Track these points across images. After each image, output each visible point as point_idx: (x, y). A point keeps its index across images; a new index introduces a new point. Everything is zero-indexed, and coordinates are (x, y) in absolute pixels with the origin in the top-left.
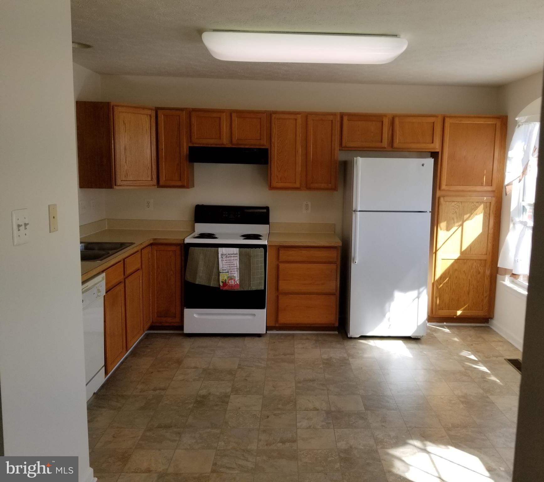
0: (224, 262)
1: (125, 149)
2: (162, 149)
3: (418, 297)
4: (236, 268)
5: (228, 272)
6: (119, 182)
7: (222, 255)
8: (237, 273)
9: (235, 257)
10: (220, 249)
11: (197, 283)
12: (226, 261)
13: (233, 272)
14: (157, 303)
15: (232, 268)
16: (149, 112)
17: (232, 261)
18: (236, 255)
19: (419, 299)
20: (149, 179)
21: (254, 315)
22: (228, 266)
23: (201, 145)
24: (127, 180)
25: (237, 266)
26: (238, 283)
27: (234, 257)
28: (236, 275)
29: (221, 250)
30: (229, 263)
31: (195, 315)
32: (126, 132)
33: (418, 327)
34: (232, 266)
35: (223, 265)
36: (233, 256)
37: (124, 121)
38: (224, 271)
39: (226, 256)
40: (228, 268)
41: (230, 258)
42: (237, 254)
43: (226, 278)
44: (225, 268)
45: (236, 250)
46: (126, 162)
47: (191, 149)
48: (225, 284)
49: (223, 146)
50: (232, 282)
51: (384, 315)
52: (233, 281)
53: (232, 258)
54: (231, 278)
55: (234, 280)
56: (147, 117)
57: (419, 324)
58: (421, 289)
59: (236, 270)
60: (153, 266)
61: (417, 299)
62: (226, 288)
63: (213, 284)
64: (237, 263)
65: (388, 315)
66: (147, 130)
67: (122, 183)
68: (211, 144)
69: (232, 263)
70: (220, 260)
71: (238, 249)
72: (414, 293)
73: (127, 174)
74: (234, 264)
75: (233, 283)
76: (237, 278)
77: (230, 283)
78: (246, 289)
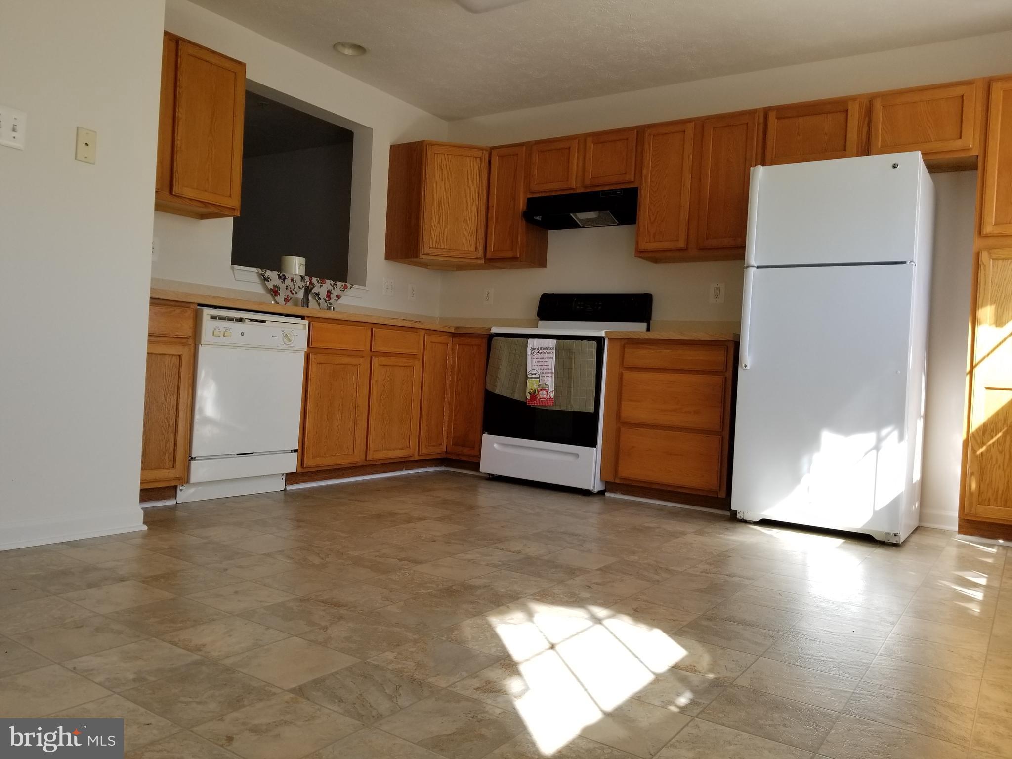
0: (534, 360)
1: (440, 204)
2: (493, 206)
3: (877, 448)
4: (550, 371)
5: (539, 378)
6: (426, 250)
7: (533, 349)
8: (552, 380)
9: (550, 353)
10: (530, 340)
11: (497, 392)
12: (537, 360)
13: (545, 378)
14: (454, 424)
15: (546, 371)
16: (480, 153)
17: (546, 360)
18: (552, 351)
19: (880, 451)
20: (472, 248)
21: (577, 455)
22: (540, 367)
23: (543, 195)
24: (439, 247)
25: (551, 369)
26: (552, 397)
27: (548, 353)
28: (550, 383)
29: (532, 343)
30: (541, 364)
31: (495, 445)
32: (442, 180)
33: (875, 513)
34: (546, 367)
35: (532, 366)
36: (547, 351)
37: (441, 167)
38: (534, 376)
39: (537, 351)
40: (540, 371)
41: (542, 356)
42: (553, 349)
43: (535, 387)
44: (535, 372)
45: (552, 343)
46: (439, 223)
47: (530, 201)
48: (533, 396)
49: (572, 192)
50: (543, 395)
51: (796, 478)
52: (544, 392)
53: (546, 355)
54: (542, 388)
55: (547, 392)
56: (476, 160)
57: (878, 508)
58: (884, 432)
59: (550, 375)
60: (453, 368)
61: (874, 452)
62: (534, 404)
63: (517, 397)
64: (552, 363)
65: (806, 480)
66: (474, 179)
67: (430, 251)
68: (556, 191)
69: (546, 364)
70: (529, 357)
71: (555, 341)
72: (870, 438)
73: (440, 239)
74: (548, 365)
75: (545, 396)
76: (551, 389)
77: (541, 396)
78: (564, 408)
